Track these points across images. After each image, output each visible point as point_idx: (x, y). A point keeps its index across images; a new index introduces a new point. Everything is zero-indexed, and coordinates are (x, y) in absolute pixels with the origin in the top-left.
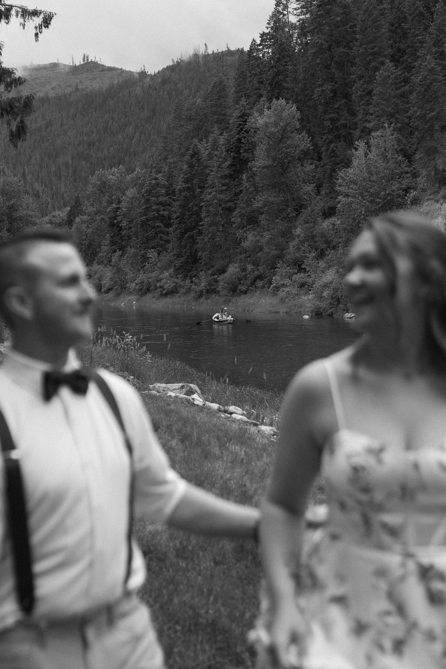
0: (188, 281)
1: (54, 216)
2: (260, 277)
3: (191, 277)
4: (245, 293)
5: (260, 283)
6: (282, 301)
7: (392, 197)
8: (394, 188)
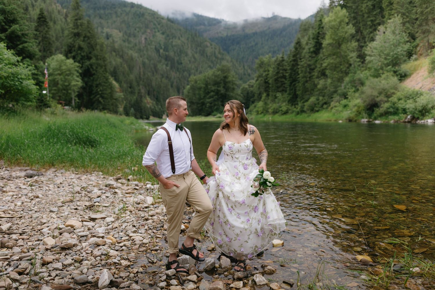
0: (293, 107)
1: (250, 82)
2: (325, 103)
3: (295, 105)
4: (318, 111)
5: (325, 106)
6: (334, 114)
7: (397, 56)
8: (399, 50)
